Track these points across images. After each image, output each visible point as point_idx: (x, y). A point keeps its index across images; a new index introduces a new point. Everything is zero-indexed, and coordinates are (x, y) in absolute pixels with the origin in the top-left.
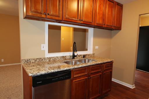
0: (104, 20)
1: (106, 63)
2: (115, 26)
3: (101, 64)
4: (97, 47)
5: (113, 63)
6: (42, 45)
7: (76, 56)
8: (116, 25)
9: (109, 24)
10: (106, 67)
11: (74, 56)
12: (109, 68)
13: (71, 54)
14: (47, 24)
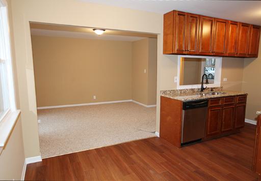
0: (236, 49)
1: (239, 95)
2: (249, 53)
3: (234, 96)
4: (225, 79)
5: (248, 96)
6: (175, 78)
7: (204, 89)
8: (251, 52)
9: (242, 53)
10: (239, 100)
11: (203, 89)
12: (243, 101)
13: (199, 86)
14: (180, 57)
